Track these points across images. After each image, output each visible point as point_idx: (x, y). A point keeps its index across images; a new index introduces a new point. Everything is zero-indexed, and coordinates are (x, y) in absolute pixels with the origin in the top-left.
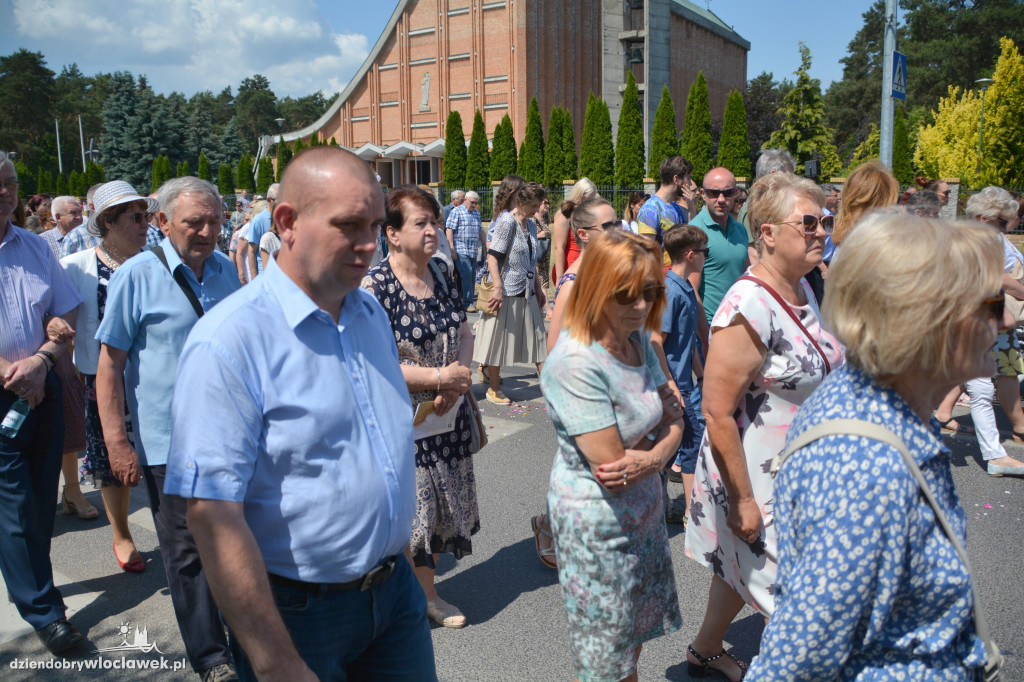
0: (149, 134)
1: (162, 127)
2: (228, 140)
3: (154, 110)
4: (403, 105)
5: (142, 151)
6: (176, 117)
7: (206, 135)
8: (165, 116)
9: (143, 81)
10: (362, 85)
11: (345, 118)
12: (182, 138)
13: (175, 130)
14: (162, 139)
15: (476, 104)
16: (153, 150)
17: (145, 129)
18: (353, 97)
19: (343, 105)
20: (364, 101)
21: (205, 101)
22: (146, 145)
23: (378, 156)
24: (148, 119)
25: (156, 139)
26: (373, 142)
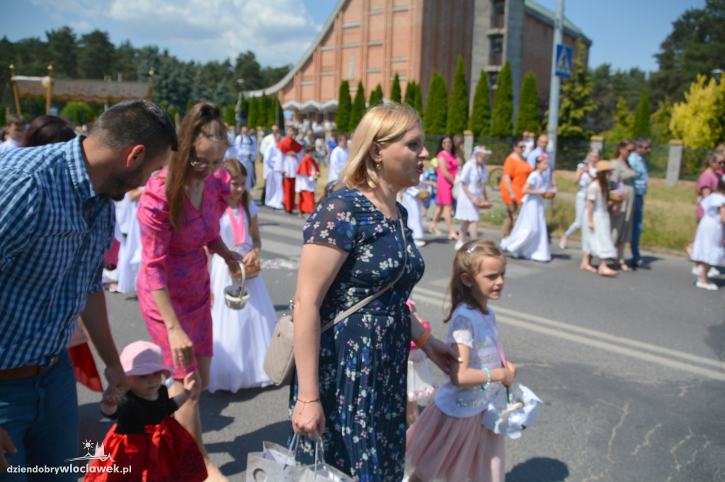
0: (167, 87)
1: (175, 83)
2: (220, 94)
3: (171, 71)
4: (336, 75)
5: (161, 98)
6: (186, 77)
7: (204, 89)
8: (179, 75)
9: (166, 52)
10: (309, 61)
11: (297, 82)
12: (189, 90)
13: (185, 85)
14: (174, 91)
15: (385, 76)
16: (168, 98)
17: (164, 83)
18: (304, 68)
19: (297, 74)
20: (311, 71)
21: (212, 67)
22: (164, 95)
23: (316, 109)
24: (166, 77)
25: (171, 91)
26: (315, 99)
